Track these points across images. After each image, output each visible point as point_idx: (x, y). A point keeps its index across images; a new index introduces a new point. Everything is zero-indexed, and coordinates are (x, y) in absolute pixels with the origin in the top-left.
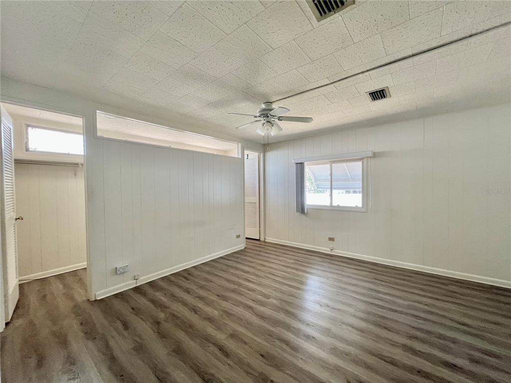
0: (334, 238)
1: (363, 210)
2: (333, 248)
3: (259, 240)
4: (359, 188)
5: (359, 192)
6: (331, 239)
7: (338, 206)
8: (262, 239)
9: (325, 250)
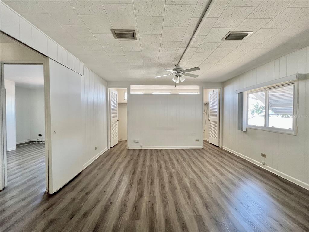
0: (266, 155)
1: (293, 133)
2: (265, 163)
3: (219, 147)
4: (291, 112)
5: (291, 115)
6: (264, 156)
7: (273, 128)
8: (220, 147)
9: (259, 164)
